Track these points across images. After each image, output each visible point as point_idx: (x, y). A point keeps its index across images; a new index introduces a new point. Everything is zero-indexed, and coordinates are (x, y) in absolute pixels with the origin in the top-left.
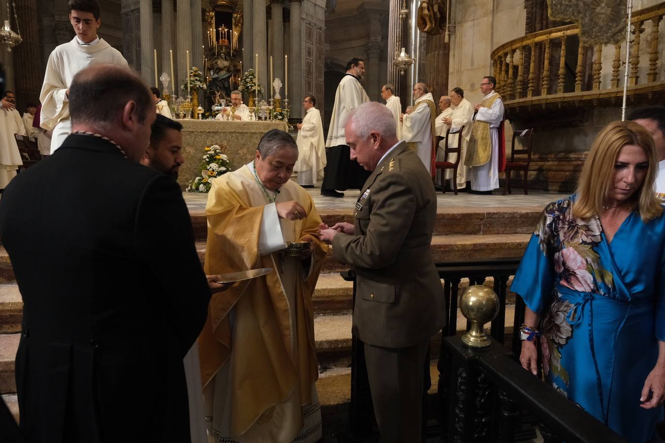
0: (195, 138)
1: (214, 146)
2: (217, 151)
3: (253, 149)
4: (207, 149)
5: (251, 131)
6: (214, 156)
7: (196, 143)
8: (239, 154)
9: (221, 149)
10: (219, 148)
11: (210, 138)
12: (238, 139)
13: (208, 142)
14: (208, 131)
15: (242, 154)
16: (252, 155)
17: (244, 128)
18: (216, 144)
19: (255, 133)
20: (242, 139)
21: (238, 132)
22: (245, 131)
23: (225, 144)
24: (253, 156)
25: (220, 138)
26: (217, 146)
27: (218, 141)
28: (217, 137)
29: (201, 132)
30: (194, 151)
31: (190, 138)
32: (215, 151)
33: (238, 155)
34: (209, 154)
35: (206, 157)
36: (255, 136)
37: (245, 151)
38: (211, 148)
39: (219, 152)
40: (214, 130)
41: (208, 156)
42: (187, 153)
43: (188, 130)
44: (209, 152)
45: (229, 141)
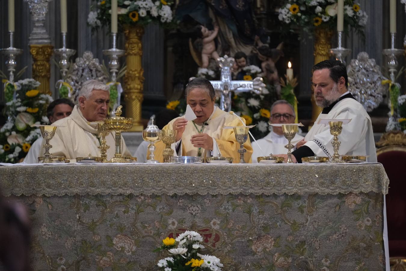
0: (138, 212)
1: (187, 233)
2: (196, 246)
3: (290, 238)
4: (168, 241)
5: (284, 191)
6: (186, 261)
7: (139, 225)
8: (254, 253)
9: (206, 241)
10: (201, 239)
11: (177, 213)
12: (250, 212)
13: (170, 222)
14: (171, 193)
15: (259, 255)
16: (288, 257)
17: (268, 183)
18: (192, 228)
19: (296, 197)
20: (261, 212)
21: (251, 195)
22: (268, 191)
23: (217, 227)
24: (290, 260)
25: (204, 210)
26: (194, 233)
27: (197, 220)
28: (195, 209)
29: (154, 196)
30: (134, 248)
31: (124, 212)
32: (189, 246)
33: (250, 257)
34: (174, 256)
35: (165, 263)
36: (296, 204)
37: (269, 245)
38: (178, 239)
39: (199, 250)
40: (188, 191)
41: (171, 259)
42: (116, 253)
43: (121, 191)
44: (172, 251)
45: (226, 220)
